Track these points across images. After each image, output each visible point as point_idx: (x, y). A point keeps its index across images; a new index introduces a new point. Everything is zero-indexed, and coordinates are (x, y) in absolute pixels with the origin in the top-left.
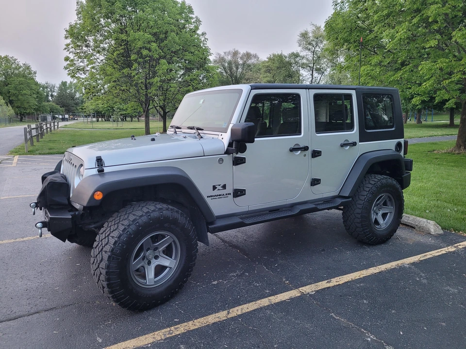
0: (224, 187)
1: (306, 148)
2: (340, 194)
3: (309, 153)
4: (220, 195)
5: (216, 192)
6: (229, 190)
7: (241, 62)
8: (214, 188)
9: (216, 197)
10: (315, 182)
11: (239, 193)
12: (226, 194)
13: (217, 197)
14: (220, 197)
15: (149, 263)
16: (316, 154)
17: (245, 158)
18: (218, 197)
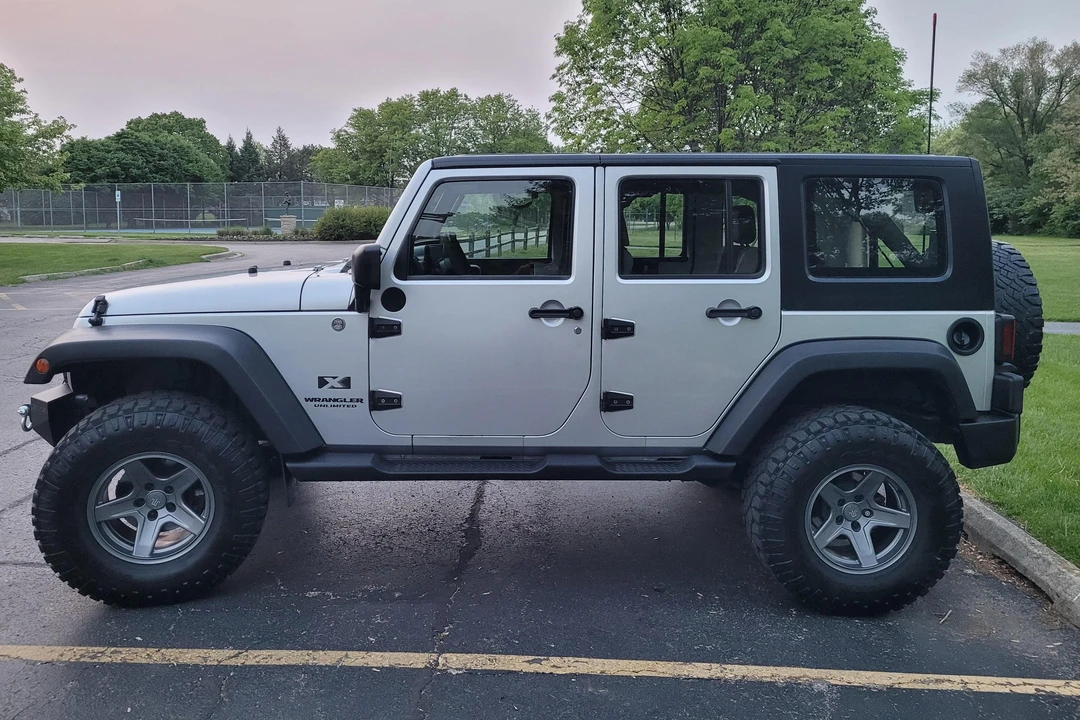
0: (346, 383)
1: (576, 314)
2: (710, 447)
3: (591, 325)
4: (336, 400)
5: (325, 392)
6: (360, 390)
7: (1053, 72)
8: (322, 382)
9: (325, 403)
10: (614, 403)
11: (383, 401)
12: (351, 400)
13: (329, 404)
14: (336, 403)
15: (153, 515)
16: (615, 330)
17: (399, 325)
18: (332, 403)
